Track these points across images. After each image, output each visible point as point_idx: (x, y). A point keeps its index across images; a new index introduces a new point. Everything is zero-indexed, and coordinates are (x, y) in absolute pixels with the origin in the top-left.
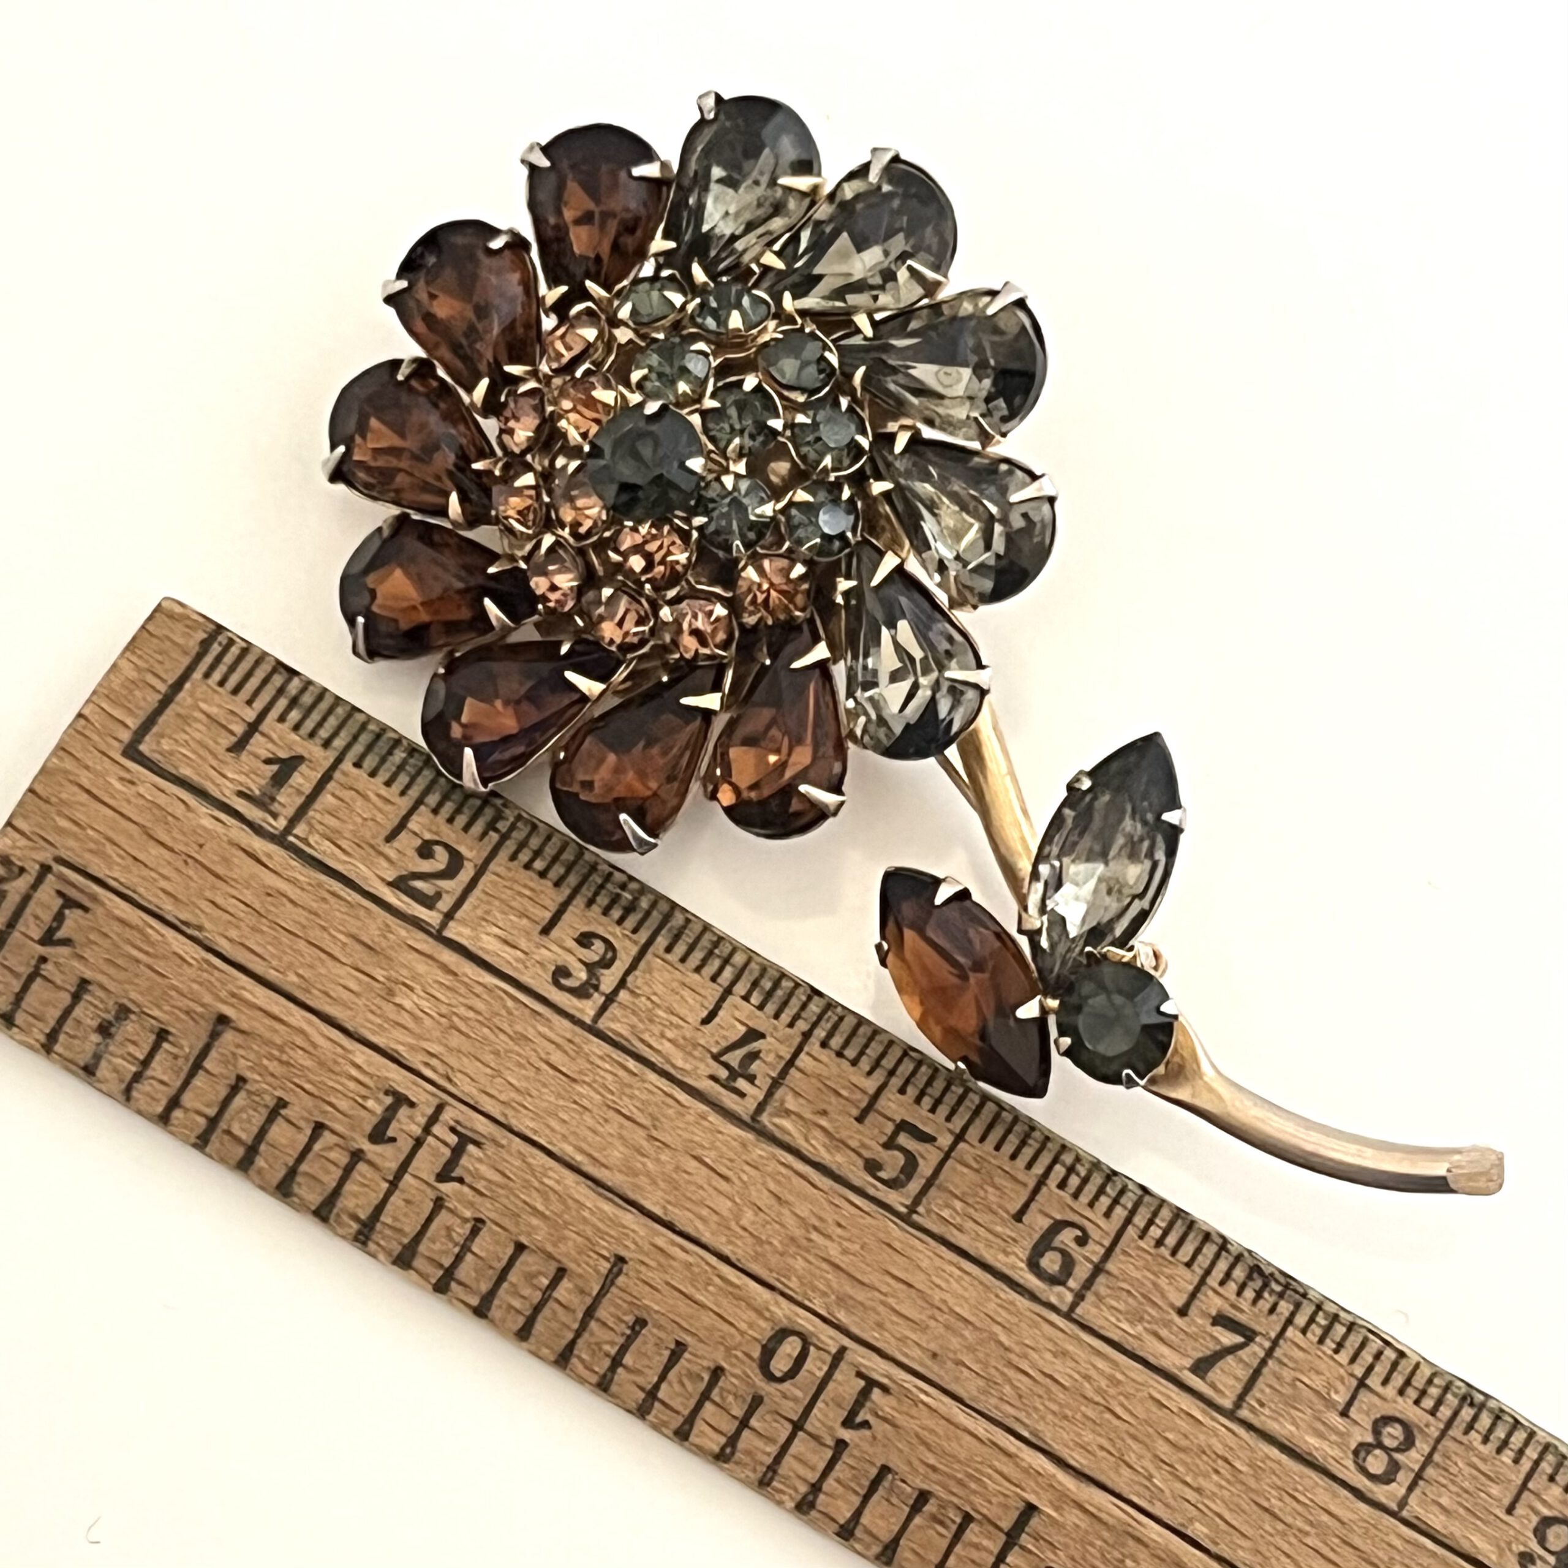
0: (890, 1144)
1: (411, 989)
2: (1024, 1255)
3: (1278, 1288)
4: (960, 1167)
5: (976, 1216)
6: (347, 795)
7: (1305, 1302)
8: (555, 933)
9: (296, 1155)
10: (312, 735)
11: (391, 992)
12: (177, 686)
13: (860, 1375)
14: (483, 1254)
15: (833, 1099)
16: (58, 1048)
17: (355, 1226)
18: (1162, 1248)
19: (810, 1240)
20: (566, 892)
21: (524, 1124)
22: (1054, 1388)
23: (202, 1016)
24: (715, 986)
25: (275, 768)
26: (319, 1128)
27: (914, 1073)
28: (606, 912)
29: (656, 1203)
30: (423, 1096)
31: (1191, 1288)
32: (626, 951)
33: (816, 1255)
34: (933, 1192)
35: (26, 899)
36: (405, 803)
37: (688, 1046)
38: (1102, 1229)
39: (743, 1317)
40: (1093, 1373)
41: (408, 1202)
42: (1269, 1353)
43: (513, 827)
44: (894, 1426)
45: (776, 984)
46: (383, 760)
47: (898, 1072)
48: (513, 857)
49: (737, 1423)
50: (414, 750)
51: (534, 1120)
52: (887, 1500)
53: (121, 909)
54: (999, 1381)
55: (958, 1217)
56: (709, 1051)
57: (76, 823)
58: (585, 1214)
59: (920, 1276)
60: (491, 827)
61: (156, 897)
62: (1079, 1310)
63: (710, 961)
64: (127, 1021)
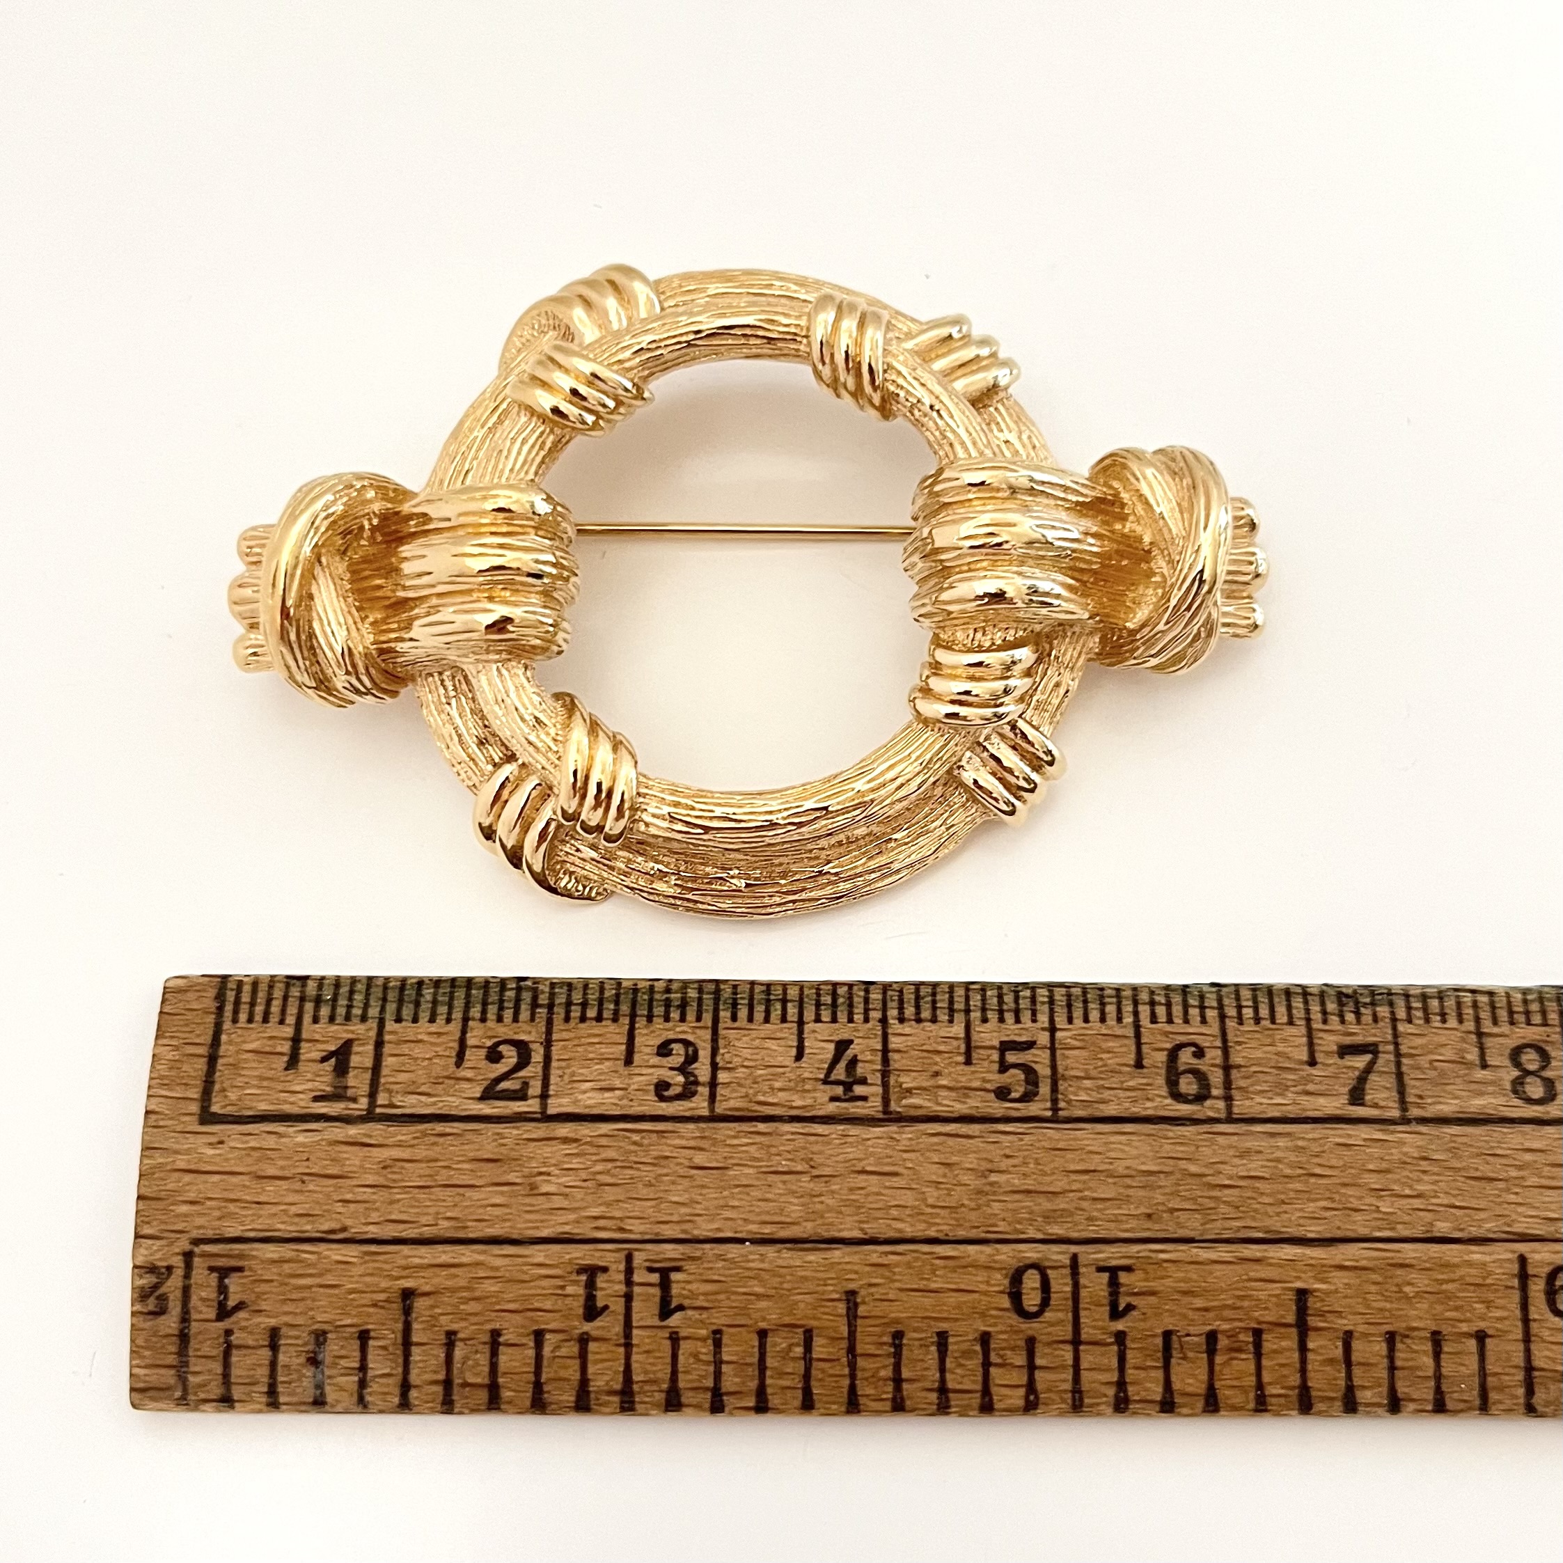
0: (1004, 1067)
1: (549, 1174)
2: (1164, 1091)
3: (1368, 1000)
4: (1067, 1052)
5: (1108, 1083)
6: (405, 1049)
7: (1394, 997)
8: (637, 1058)
9: (532, 1369)
10: (348, 1018)
11: (533, 1189)
12: (216, 1042)
13: (1101, 1269)
14: (734, 1358)
15: (937, 1059)
16: (282, 1399)
17: (616, 1399)
19: (992, 1184)
20: (627, 1020)
21: (704, 1228)
22: (1258, 1184)
23: (388, 1301)
24: (787, 1025)
25: (332, 1061)
26: (539, 1336)
27: (984, 1000)
29: (851, 1229)
30: (610, 1257)
31: (1305, 1040)
32: (702, 1039)
33: (1006, 1192)
34: (1062, 1086)
35: (186, 1291)
36: (455, 1027)
37: (798, 1085)
38: (1207, 1036)
39: (976, 1280)
40: (1279, 1154)
41: (648, 1352)
42: (1398, 1054)
43: (552, 995)
44: (1153, 1294)
45: (834, 995)
46: (417, 1004)
47: (972, 1007)
48: (567, 1019)
49: (1025, 1371)
50: (437, 983)
51: (712, 1221)
52: (1185, 1358)
53: (271, 1251)
54: (1212, 1205)
55: (1094, 1094)
56: (817, 1079)
57: (192, 1203)
58: (800, 1274)
59: (1097, 1158)
60: (535, 1005)
61: (296, 1224)
62: (1236, 1110)
63: (772, 1008)
64: (328, 1342)
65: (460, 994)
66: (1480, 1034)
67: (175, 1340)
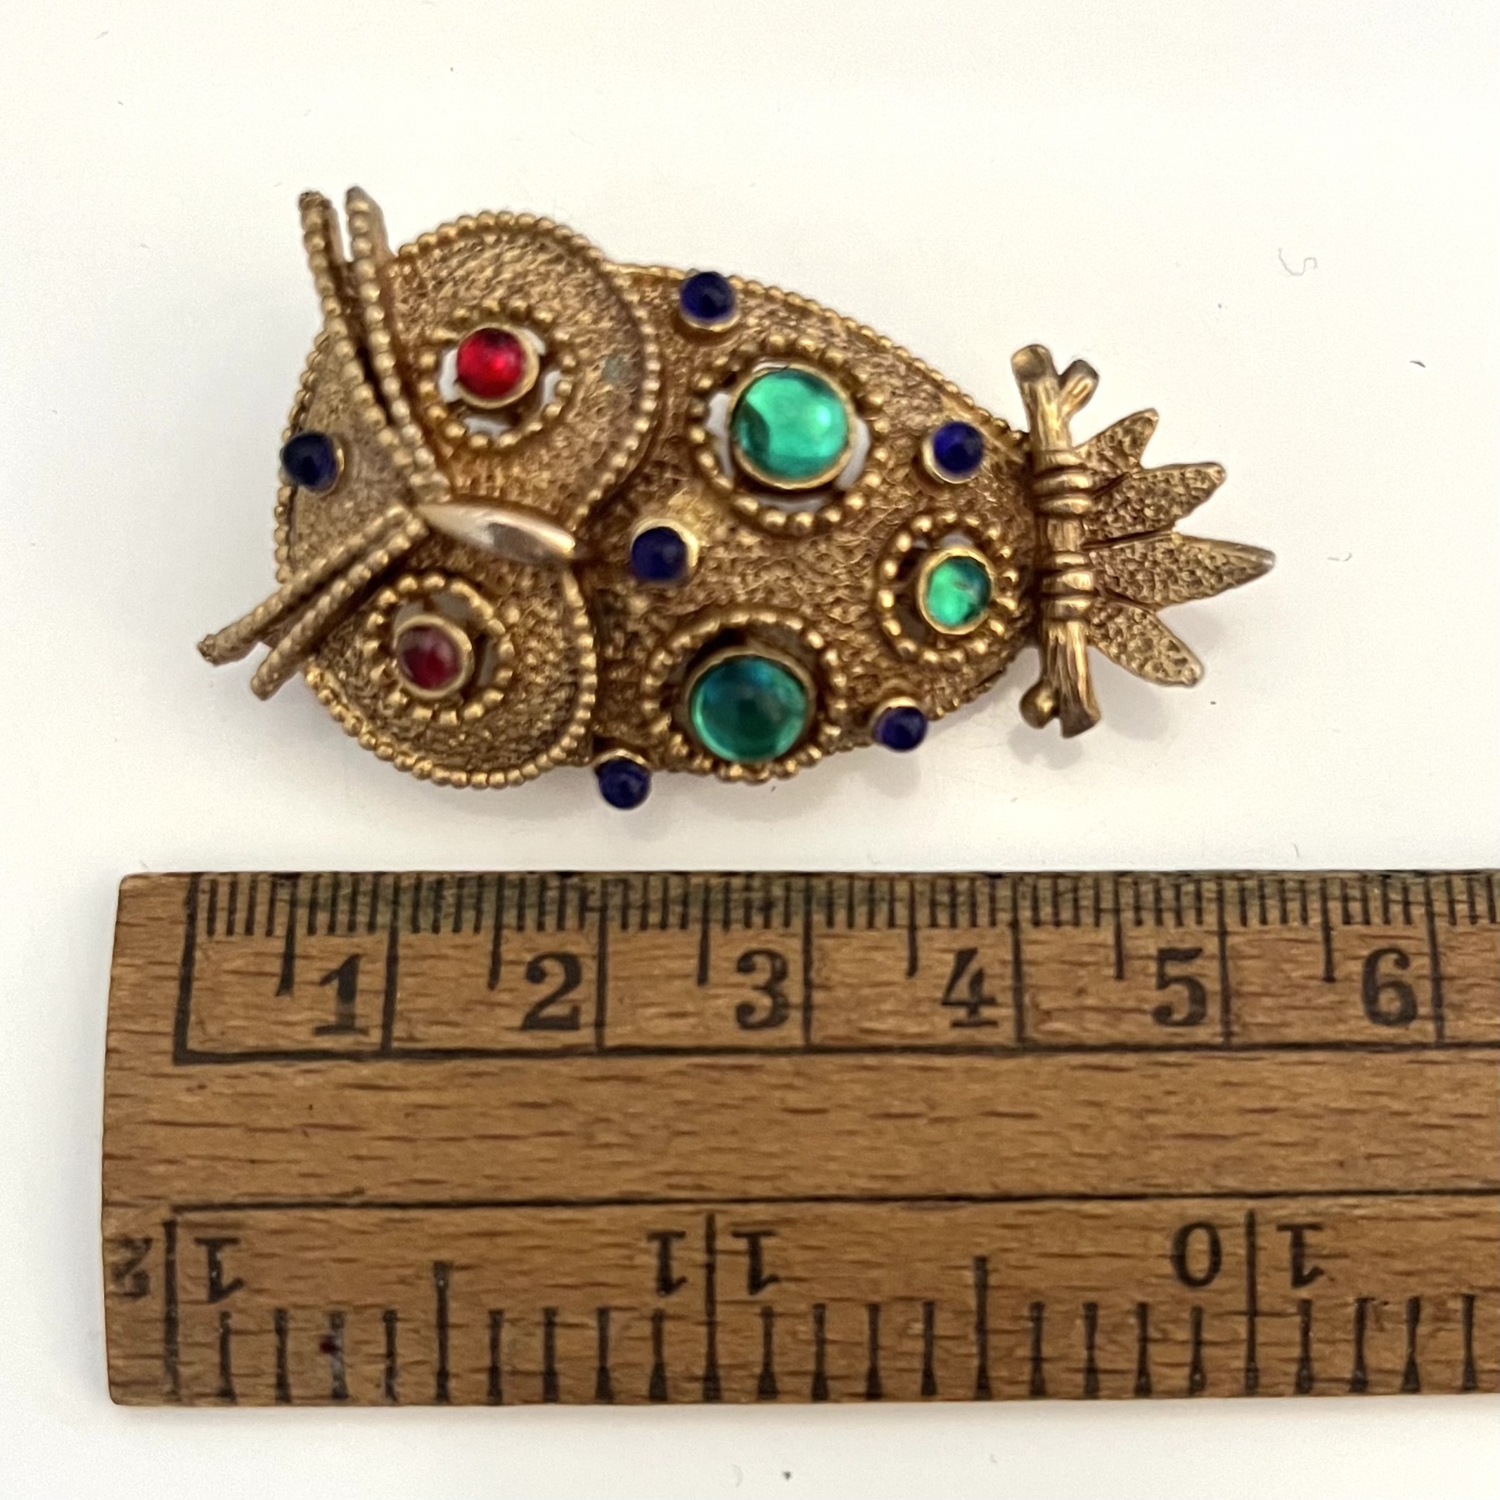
0: (1164, 982)
1: (608, 1121)
2: (1359, 1009)
4: (1242, 963)
5: (1292, 1001)
6: (426, 965)
8: (713, 975)
9: (596, 1354)
10: (352, 927)
11: (589, 1137)
12: (188, 960)
13: (1282, 1228)
14: (840, 1337)
15: (1082, 972)
16: (295, 1392)
17: (697, 1387)
18: (1480, 921)
19: (1151, 1128)
20: (695, 929)
21: (803, 1184)
22: (1476, 1124)
23: (417, 1276)
24: (897, 931)
25: (335, 983)
26: (603, 1314)
27: (1137, 896)
28: (748, 924)
29: (980, 1183)
30: (687, 1220)
32: (792, 948)
33: (1166, 1137)
34: (1236, 1004)
35: (170, 1266)
36: (485, 939)
37: (912, 1009)
38: (1414, 939)
39: (1130, 1242)
41: (735, 1331)
43: (604, 895)
44: (1346, 1256)
45: (953, 891)
46: (437, 908)
47: (1123, 906)
48: (624, 926)
49: (1191, 1346)
50: (461, 879)
51: (812, 1175)
52: (1382, 1329)
53: (271, 1218)
54: (1418, 1149)
55: (1275, 1014)
56: (934, 1000)
57: (171, 1162)
58: (918, 1237)
59: (1278, 1095)
60: (583, 908)
61: (300, 1186)
62: (1448, 1032)
63: (877, 909)
64: (347, 1325)
65: (490, 895)
67: (160, 1327)
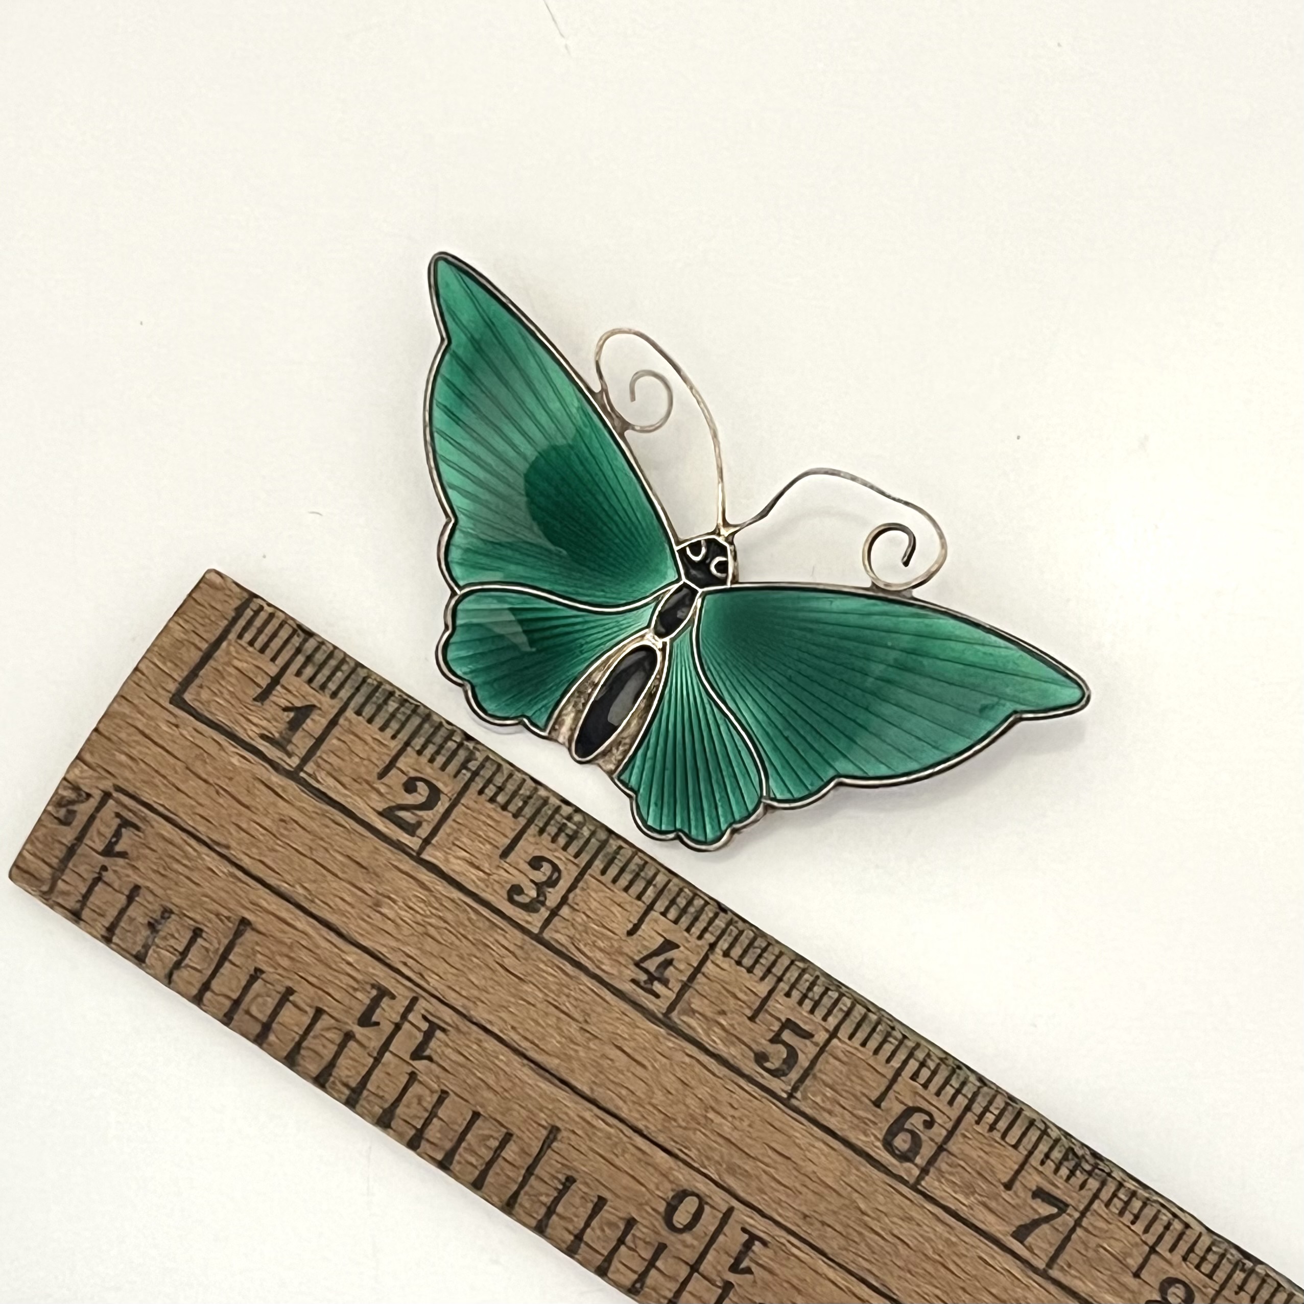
0: (776, 1039)
1: (394, 901)
2: (881, 1135)
3: (1088, 1167)
4: (832, 1060)
5: (842, 1101)
6: (349, 738)
7: (1110, 1179)
8: (512, 857)
9: (301, 1032)
10: (323, 687)
11: (378, 904)
12: (216, 644)
13: (744, 1230)
14: (446, 1118)
15: (732, 1001)
16: (116, 939)
17: (347, 1092)
18: (995, 1131)
19: (706, 1117)
20: (522, 821)
21: (480, 1014)
22: (901, 1247)
23: (228, 918)
24: (640, 903)
25: (292, 715)
26: (319, 1012)
27: (799, 979)
28: (554, 840)
29: (582, 1083)
30: (402, 991)
31: (1016, 1167)
32: (569, 873)
33: (713, 1131)
34: (808, 1082)
35: (92, 818)
36: (395, 745)
37: (614, 954)
38: (946, 1115)
39: (652, 1180)
40: (932, 1235)
41: (388, 1074)
42: (1078, 1223)
43: (482, 766)
44: (771, 1272)
45: (690, 903)
46: (379, 708)
47: (785, 978)
48: (481, 792)
49: (646, 1263)
50: (405, 700)
51: (490, 1013)
53: (167, 830)
54: (856, 1240)
55: (828, 1103)
56: (632, 959)
58: (528, 1090)
59: (796, 1151)
60: (464, 766)
61: (193, 820)
62: (923, 1183)
63: (636, 883)
64: (169, 920)
65: (416, 721)
66: (1153, 1250)
67: (64, 850)
